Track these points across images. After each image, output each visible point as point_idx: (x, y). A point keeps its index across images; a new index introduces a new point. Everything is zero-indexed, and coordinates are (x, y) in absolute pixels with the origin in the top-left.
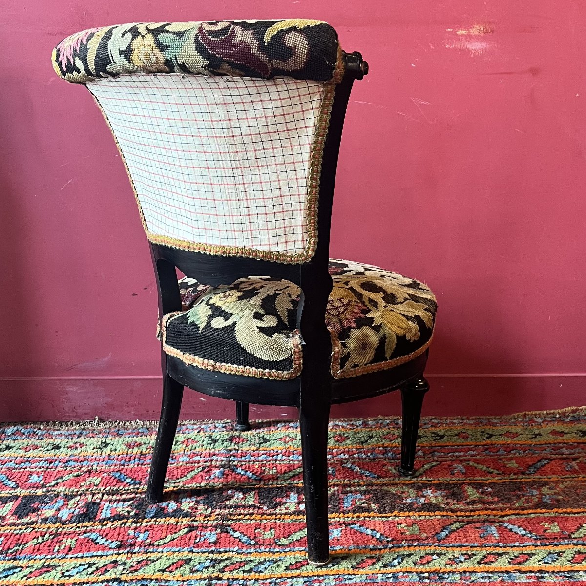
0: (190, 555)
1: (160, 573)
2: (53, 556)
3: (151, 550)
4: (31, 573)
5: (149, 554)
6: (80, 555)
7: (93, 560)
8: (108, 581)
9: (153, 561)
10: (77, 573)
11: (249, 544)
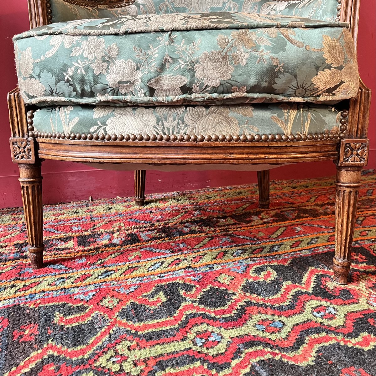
0: (224, 250)
1: (214, 260)
2: (131, 262)
3: (196, 251)
4: (124, 272)
5: (197, 254)
6: (150, 259)
7: (162, 260)
8: (184, 269)
9: (203, 256)
10: (157, 268)
11: (254, 240)
